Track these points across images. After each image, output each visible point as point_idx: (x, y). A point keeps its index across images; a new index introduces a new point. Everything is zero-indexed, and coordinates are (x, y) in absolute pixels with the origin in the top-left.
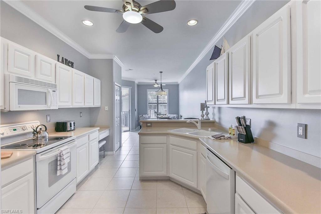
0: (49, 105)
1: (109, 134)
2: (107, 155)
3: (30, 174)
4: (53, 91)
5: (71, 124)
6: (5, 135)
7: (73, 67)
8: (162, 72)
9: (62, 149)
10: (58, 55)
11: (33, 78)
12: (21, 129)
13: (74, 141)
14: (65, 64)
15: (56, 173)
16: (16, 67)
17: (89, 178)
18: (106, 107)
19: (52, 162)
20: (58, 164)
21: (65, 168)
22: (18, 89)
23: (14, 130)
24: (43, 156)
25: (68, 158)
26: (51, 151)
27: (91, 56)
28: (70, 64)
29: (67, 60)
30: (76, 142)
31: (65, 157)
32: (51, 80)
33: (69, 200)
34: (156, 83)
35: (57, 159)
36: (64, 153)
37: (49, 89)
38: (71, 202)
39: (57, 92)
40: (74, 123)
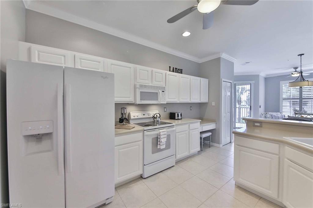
0: (159, 101)
1: (216, 127)
2: (212, 146)
3: (140, 142)
4: (163, 91)
5: (178, 114)
6: (139, 117)
7: (182, 74)
8: (303, 54)
9: (161, 131)
10: (169, 67)
11: (150, 85)
12: (147, 115)
13: (174, 127)
14: (175, 72)
15: (157, 146)
16: (141, 79)
17: (189, 160)
18: (213, 103)
19: (155, 138)
20: (159, 141)
21: (163, 145)
22: (140, 92)
23: (144, 115)
24: (148, 133)
25: (165, 138)
26: (154, 130)
27: (200, 61)
28: (180, 71)
29: (177, 69)
30: (174, 128)
31: (162, 137)
32: (162, 84)
33: (168, 169)
34: (296, 71)
35: (158, 137)
36: (162, 134)
37: (160, 90)
38: (169, 171)
39: (166, 92)
40: (181, 114)
